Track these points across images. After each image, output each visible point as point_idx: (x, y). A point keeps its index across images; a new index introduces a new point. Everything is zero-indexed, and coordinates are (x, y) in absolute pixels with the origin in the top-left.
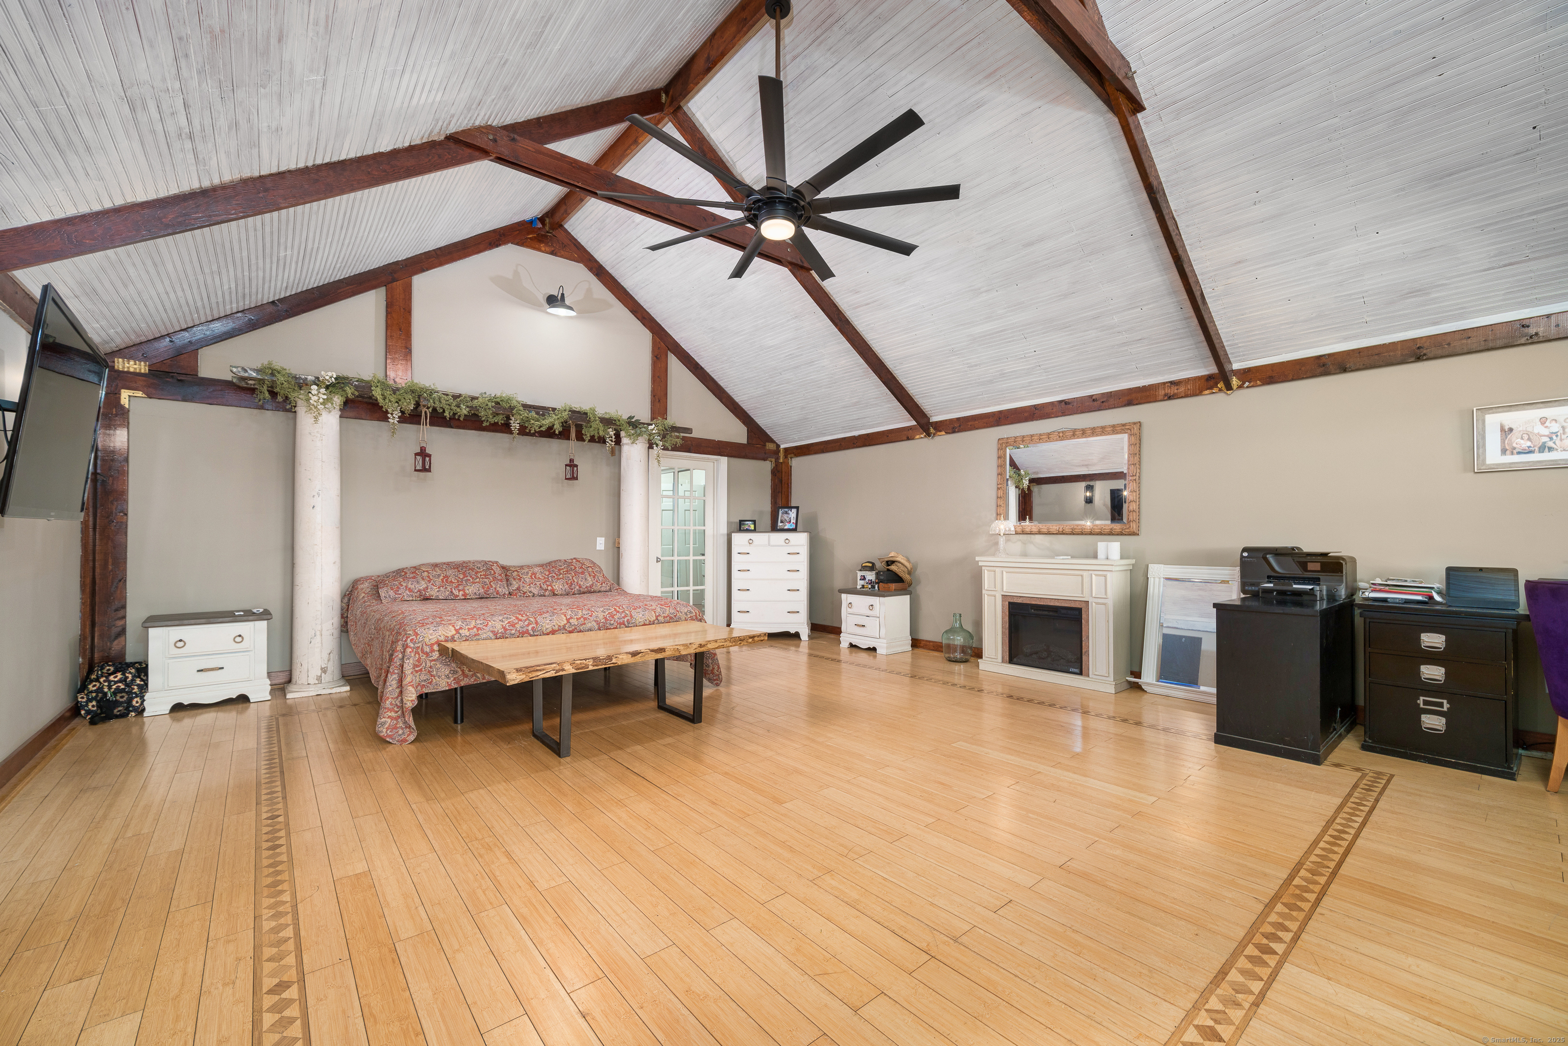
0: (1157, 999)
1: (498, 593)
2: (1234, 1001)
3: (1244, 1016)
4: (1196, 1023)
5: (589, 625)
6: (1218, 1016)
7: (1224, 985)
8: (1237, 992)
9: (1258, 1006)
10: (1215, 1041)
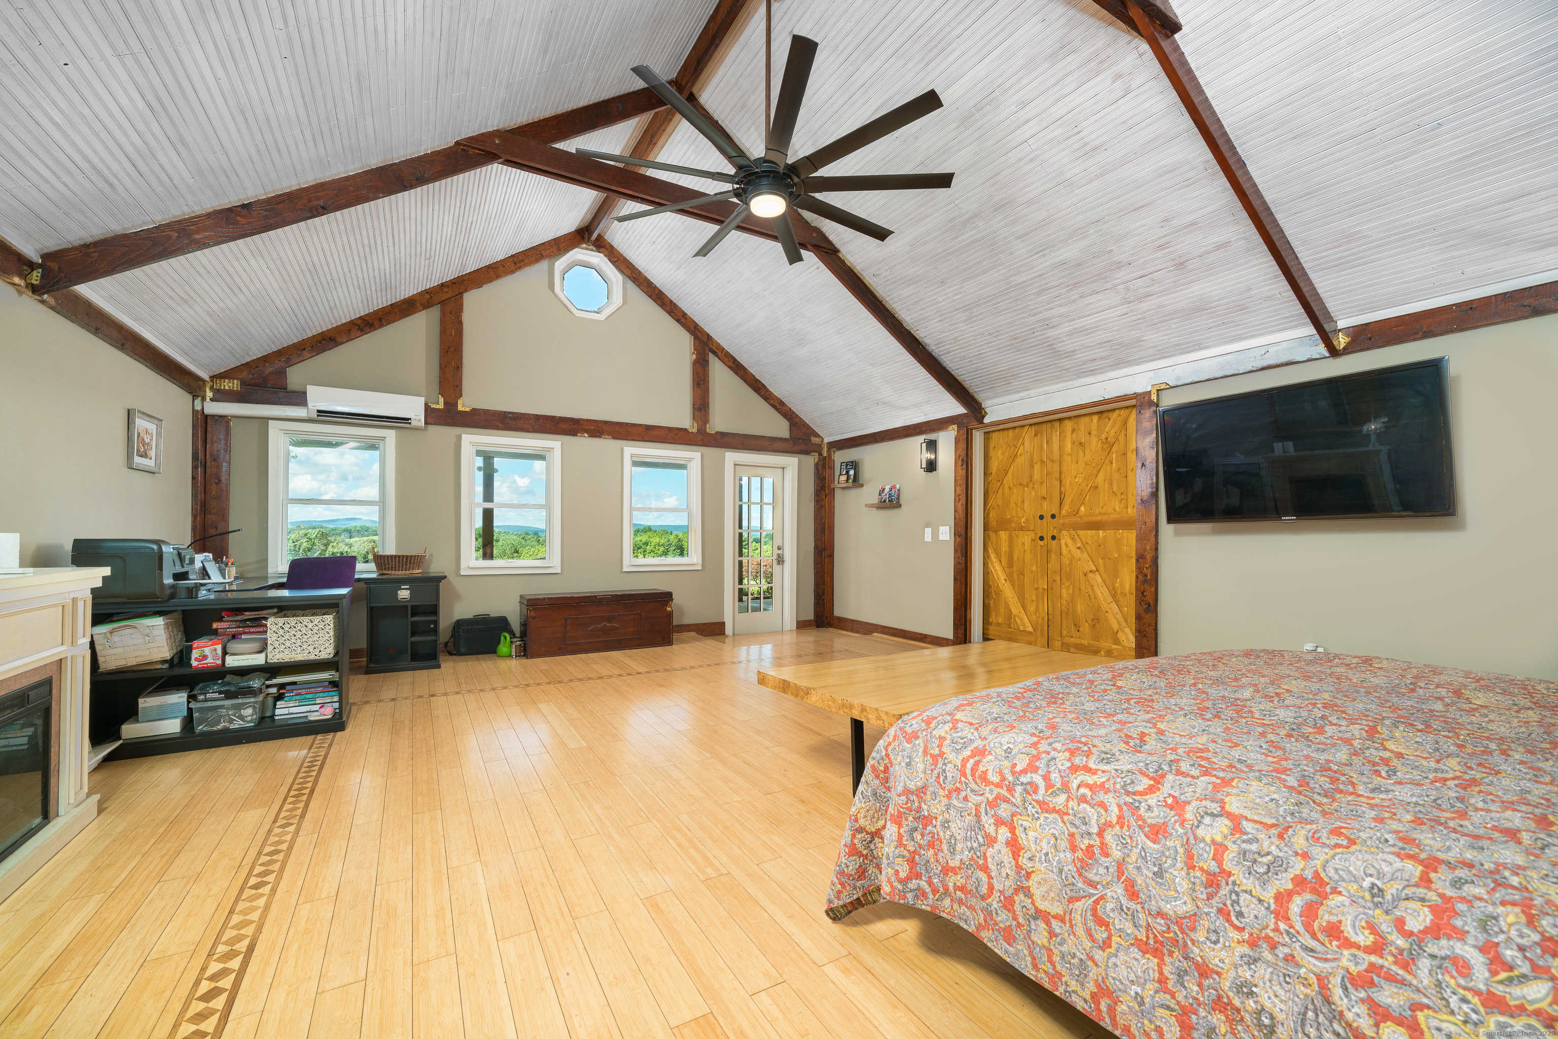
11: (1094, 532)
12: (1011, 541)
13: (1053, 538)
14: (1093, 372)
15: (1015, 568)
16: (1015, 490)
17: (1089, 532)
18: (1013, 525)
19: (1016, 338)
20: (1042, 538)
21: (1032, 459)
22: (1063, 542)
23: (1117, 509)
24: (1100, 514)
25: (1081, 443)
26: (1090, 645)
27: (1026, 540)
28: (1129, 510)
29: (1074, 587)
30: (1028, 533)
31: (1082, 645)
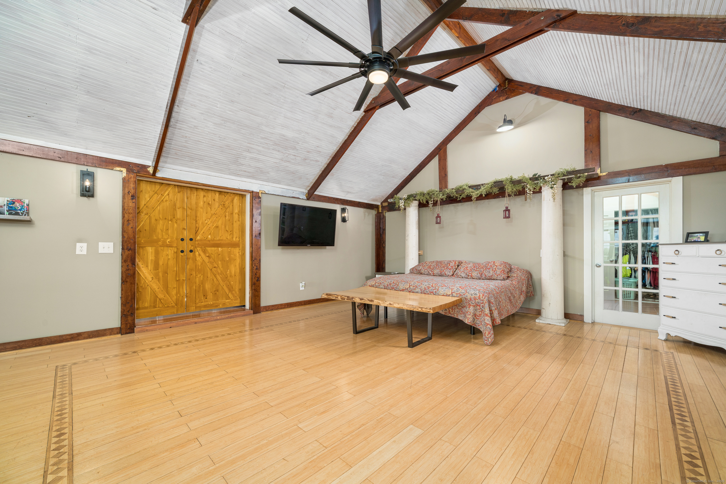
0: (88, 440)
1: (446, 275)
2: (57, 464)
3: (49, 463)
4: (67, 447)
5: (417, 290)
6: (60, 455)
7: (66, 466)
8: (58, 468)
9: (44, 472)
10: (56, 448)
11: (216, 248)
12: (157, 253)
13: (191, 251)
14: (238, 175)
15: (160, 270)
16: (161, 222)
17: (213, 248)
18: (160, 243)
19: (228, 146)
20: (182, 252)
21: (175, 205)
22: (197, 253)
23: (228, 238)
24: (219, 240)
25: (209, 204)
26: (213, 304)
27: (170, 252)
28: (234, 239)
29: (204, 276)
30: (171, 248)
31: (209, 305)
